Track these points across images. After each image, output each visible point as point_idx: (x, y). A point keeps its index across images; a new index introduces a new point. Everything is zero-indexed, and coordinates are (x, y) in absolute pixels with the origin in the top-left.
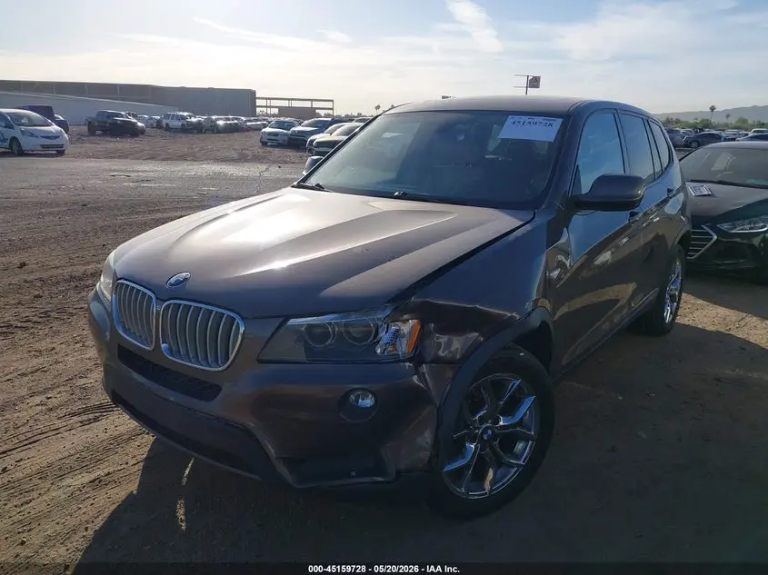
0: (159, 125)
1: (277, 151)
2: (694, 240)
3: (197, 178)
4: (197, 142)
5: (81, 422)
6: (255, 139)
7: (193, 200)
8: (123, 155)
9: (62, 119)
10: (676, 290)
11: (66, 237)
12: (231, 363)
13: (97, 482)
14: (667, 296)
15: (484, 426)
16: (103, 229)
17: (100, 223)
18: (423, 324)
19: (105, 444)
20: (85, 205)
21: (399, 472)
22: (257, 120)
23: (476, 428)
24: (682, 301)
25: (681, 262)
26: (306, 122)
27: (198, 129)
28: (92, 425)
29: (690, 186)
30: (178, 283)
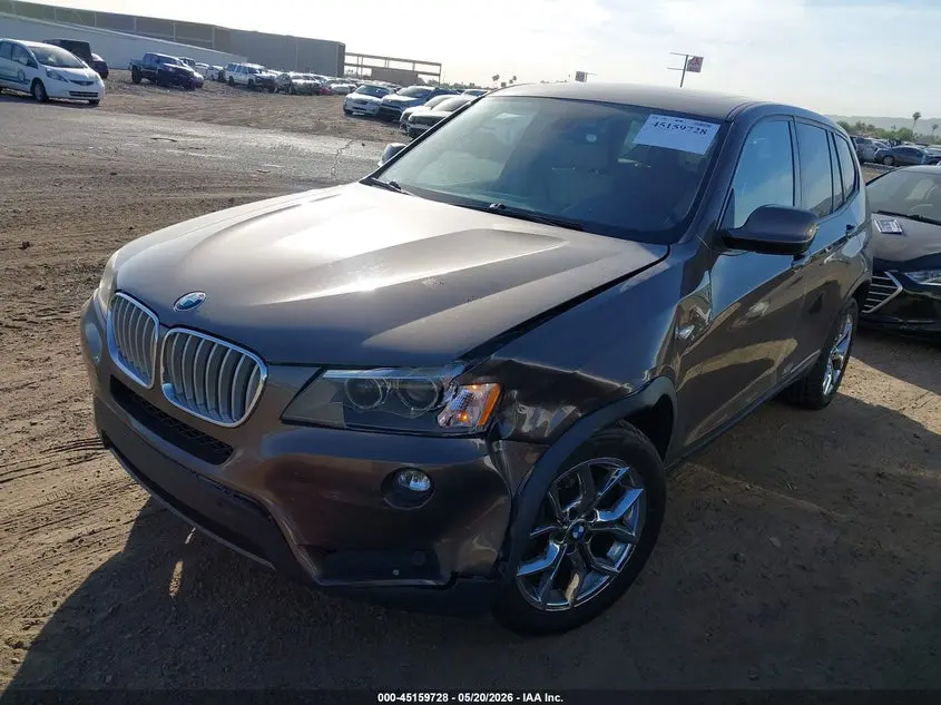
0: (221, 78)
1: (363, 123)
2: (874, 289)
3: (260, 151)
4: (266, 102)
5: (69, 460)
6: (337, 105)
7: (250, 179)
8: (170, 113)
9: (100, 59)
10: (842, 354)
11: (85, 213)
12: (248, 418)
13: (76, 542)
14: (830, 361)
15: (574, 522)
16: (133, 207)
17: (130, 199)
18: (504, 390)
19: (94, 491)
20: (114, 174)
21: (455, 575)
22: (343, 82)
23: (564, 523)
24: (848, 366)
25: (853, 321)
26: (404, 90)
27: (268, 86)
28: (83, 464)
29: (876, 220)
30: (190, 305)
